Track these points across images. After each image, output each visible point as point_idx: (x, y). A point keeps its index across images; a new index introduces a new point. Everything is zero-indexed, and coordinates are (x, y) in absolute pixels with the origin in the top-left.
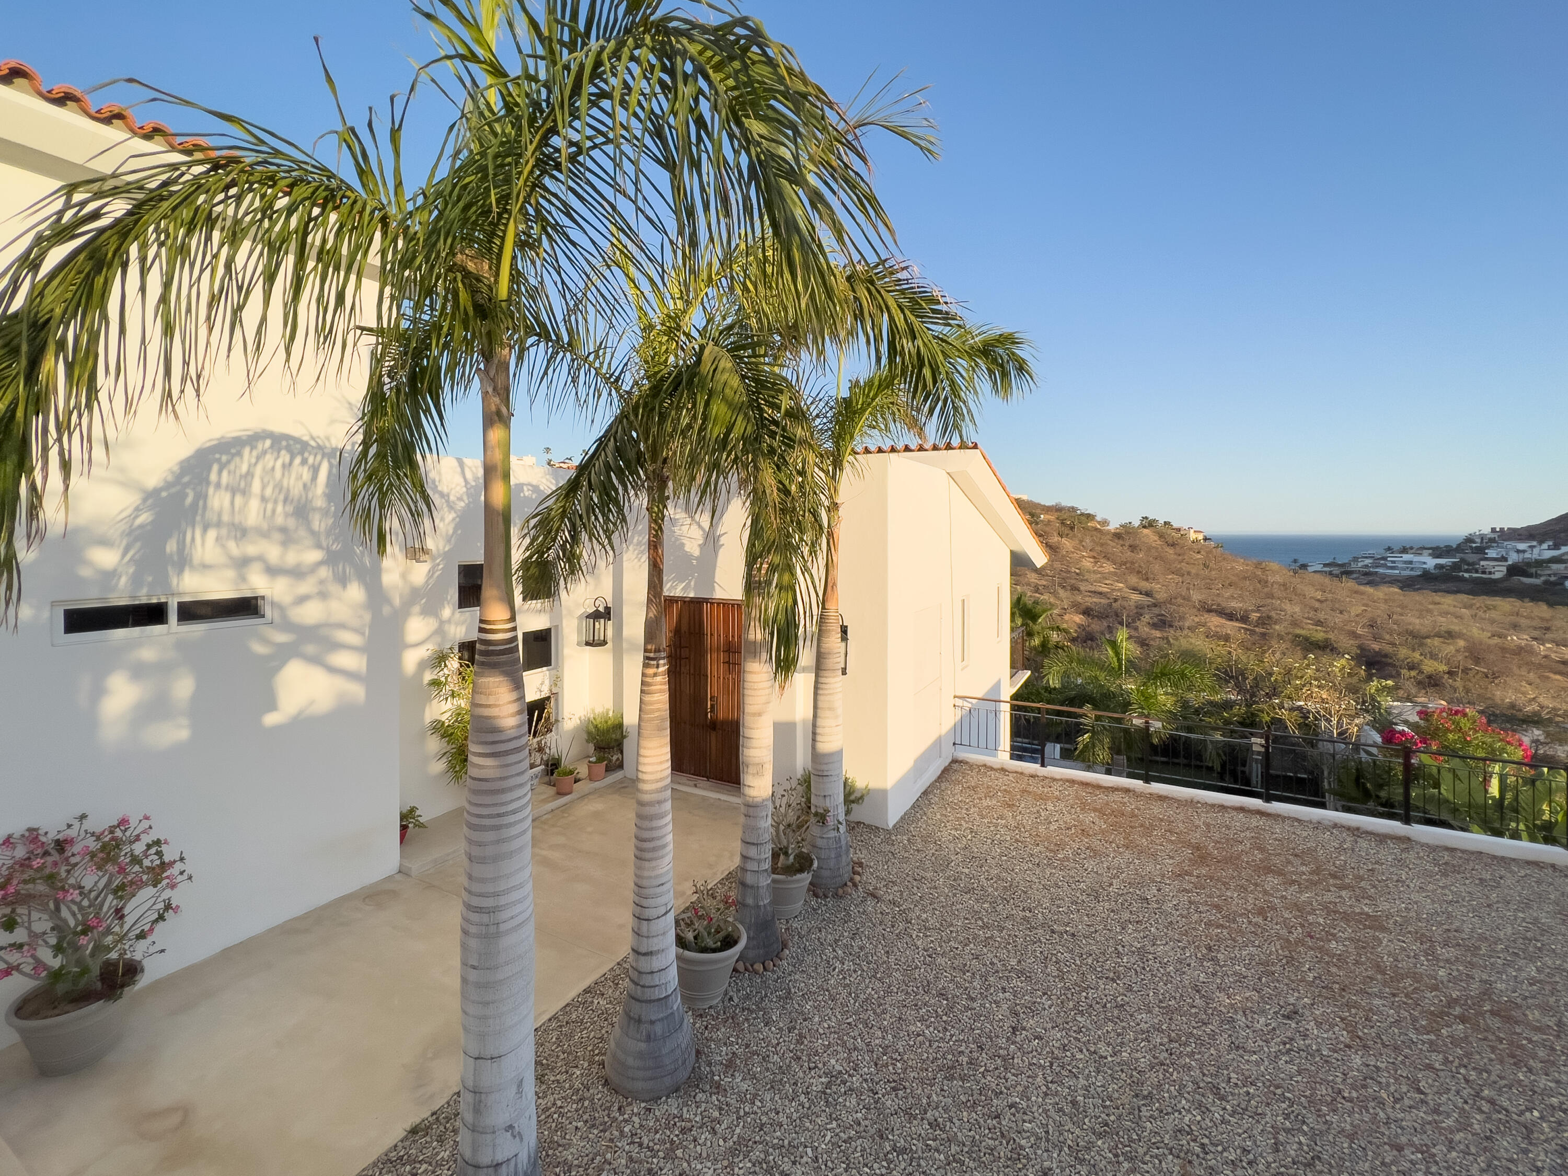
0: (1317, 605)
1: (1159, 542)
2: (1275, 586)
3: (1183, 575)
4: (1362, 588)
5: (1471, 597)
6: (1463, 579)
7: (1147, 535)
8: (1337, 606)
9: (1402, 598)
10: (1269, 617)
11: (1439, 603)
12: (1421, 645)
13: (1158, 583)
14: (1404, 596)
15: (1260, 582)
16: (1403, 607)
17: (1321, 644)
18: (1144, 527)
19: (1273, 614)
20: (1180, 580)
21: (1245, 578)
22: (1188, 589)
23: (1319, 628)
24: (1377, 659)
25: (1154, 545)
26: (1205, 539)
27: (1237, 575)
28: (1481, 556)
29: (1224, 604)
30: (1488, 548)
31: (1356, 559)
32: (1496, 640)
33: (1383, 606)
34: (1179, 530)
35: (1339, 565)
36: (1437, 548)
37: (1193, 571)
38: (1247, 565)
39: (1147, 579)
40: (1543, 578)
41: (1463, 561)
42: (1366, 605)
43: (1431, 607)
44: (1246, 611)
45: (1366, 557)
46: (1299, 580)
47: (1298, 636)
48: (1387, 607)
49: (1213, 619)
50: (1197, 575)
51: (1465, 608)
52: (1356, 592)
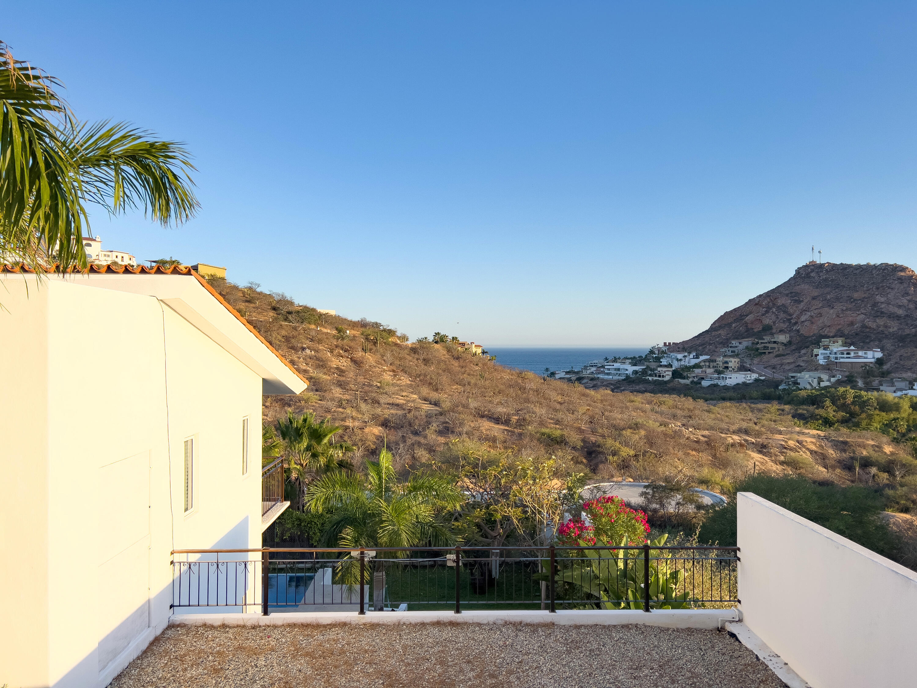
0: (558, 406)
1: (447, 356)
2: (531, 392)
3: (465, 385)
4: (588, 391)
5: (652, 395)
6: (648, 382)
7: (438, 350)
8: (571, 407)
9: (612, 398)
10: (524, 420)
11: (633, 401)
12: (620, 435)
13: (446, 393)
14: (613, 396)
15: (520, 389)
16: (611, 405)
17: (558, 439)
18: (436, 342)
19: (527, 416)
20: (462, 389)
21: (510, 386)
22: (468, 397)
23: (558, 426)
24: (594, 449)
25: (443, 358)
26: (484, 352)
27: (504, 384)
28: (657, 364)
29: (493, 410)
30: (662, 358)
31: (586, 368)
32: (663, 428)
33: (599, 405)
34: (463, 344)
35: (574, 373)
36: (633, 358)
37: (473, 381)
38: (512, 375)
39: (437, 390)
40: (691, 380)
41: (648, 367)
42: (589, 405)
43: (628, 404)
44: (508, 415)
45: (592, 366)
46: (546, 386)
47: (543, 434)
48: (602, 406)
49: (485, 424)
50: (476, 384)
51: (648, 404)
52: (584, 395)
